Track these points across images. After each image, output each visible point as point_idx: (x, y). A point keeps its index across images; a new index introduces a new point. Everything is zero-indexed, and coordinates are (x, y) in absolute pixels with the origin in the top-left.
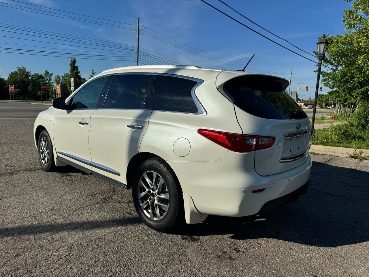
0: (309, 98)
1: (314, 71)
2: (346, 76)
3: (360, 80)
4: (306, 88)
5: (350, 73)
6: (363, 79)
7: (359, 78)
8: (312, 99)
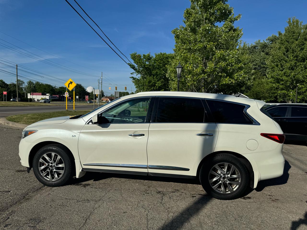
0: (111, 95)
1: (130, 77)
2: (151, 82)
3: (160, 85)
4: (115, 88)
5: (153, 80)
6: (161, 85)
7: (159, 84)
8: (113, 95)
